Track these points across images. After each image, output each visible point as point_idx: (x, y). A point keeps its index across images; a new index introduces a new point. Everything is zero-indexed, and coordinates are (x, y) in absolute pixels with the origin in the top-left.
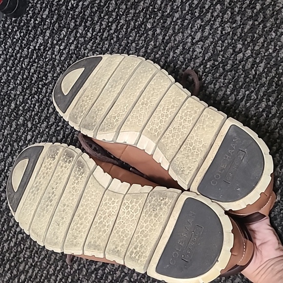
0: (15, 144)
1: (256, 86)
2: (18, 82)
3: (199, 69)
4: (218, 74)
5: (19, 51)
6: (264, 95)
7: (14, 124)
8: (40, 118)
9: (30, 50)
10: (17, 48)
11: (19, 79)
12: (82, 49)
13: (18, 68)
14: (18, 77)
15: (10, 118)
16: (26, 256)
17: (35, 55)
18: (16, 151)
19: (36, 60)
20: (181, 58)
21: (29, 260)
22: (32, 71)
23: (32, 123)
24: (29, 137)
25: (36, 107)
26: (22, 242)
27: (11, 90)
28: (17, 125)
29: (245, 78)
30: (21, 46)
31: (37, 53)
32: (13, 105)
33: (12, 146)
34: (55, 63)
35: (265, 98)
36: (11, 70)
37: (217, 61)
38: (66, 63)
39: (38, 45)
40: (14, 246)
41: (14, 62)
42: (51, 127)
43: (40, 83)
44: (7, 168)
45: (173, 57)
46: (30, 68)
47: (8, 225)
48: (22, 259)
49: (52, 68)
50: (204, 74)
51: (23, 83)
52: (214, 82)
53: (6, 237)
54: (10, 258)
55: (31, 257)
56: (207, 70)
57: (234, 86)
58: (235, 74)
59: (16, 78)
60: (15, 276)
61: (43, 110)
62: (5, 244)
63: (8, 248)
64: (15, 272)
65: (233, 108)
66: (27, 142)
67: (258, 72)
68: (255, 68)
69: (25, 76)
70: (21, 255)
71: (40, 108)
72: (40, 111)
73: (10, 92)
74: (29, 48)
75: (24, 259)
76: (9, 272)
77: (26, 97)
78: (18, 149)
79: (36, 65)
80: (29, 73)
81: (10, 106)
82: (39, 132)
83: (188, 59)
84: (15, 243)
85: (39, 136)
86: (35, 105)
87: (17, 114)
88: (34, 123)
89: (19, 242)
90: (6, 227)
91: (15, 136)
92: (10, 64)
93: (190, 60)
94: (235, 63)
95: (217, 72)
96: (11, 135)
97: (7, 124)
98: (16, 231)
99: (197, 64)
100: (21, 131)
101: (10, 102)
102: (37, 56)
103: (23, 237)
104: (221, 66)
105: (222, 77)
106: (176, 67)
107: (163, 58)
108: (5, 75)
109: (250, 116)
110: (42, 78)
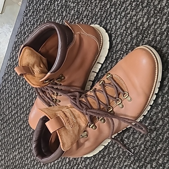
1: (161, 15)
2: (38, 24)
3: (128, 8)
4: (139, 10)
5: (39, 6)
6: (166, 20)
9: (44, 5)
10: (38, 5)
11: (39, 22)
12: (68, 2)
13: (38, 16)
14: (38, 21)
17: (46, 8)
19: (47, 11)
20: (119, 2)
22: (45, 17)
29: (154, 11)
30: (40, 4)
31: (47, 6)
34: (55, 12)
35: (166, 22)
36: (35, 17)
37: (139, 2)
38: (61, 11)
39: (48, 2)
41: (37, 13)
45: (115, 1)
46: (44, 16)
47: (32, 103)
49: (54, 14)
50: (131, 10)
52: (137, 15)
56: (132, 8)
57: (148, 17)
58: (149, 9)
65: (147, 30)
67: (162, 6)
68: (160, 4)
69: (41, 20)
74: (43, 4)
79: (46, 13)
80: (43, 18)
83: (122, 2)
90: (31, 104)
92: (35, 14)
93: (123, 3)
94: (149, 2)
95: (138, 9)
99: (127, 5)
102: (47, 8)
104: (140, 5)
105: (141, 11)
106: (116, 8)
107: (109, 3)
108: (33, 21)
109: (157, 35)
110: (49, 20)
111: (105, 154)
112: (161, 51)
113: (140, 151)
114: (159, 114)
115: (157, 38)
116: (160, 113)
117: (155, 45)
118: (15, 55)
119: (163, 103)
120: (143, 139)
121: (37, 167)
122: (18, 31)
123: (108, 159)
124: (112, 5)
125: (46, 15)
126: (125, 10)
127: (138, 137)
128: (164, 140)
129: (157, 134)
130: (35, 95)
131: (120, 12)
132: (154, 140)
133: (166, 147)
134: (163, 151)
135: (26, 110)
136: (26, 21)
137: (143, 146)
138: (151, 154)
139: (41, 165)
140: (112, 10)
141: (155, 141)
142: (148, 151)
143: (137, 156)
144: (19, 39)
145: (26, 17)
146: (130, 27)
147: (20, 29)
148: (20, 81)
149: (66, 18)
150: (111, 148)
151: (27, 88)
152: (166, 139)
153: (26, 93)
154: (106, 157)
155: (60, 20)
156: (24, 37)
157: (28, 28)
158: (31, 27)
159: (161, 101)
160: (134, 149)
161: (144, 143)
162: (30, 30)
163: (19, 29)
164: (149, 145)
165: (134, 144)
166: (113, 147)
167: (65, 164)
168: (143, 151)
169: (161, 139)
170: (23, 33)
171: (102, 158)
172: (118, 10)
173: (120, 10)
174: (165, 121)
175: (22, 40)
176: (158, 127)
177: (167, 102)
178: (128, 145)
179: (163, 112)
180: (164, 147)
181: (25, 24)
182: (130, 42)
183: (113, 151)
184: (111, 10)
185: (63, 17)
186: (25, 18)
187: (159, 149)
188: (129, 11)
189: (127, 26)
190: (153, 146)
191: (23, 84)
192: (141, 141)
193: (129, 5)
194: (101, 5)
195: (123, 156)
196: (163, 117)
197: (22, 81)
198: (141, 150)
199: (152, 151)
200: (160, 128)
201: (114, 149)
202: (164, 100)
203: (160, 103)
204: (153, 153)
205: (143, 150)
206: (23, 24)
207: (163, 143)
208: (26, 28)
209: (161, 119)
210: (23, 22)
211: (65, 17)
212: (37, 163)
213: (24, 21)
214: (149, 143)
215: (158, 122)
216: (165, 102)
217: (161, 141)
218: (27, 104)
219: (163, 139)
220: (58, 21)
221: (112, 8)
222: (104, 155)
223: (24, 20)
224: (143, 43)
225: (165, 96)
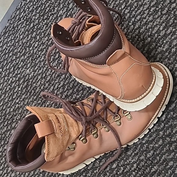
0: (28, 48)
2: (38, 11)
3: (145, 12)
4: (157, 16)
7: (30, 36)
8: (45, 34)
11: (39, 10)
14: (38, 9)
15: (28, 32)
16: (18, 118)
18: (27, 53)
20: (135, 4)
21: (19, 121)
22: (47, 5)
23: (40, 37)
24: (36, 45)
25: (44, 27)
26: (17, 110)
27: (33, 16)
28: (31, 37)
29: (174, 20)
32: (32, 25)
33: (26, 49)
34: (61, 2)
36: (35, 4)
37: (158, 7)
38: (67, 2)
40: (13, 111)
42: (49, 40)
43: (50, 13)
44: (20, 62)
45: (131, 3)
46: (46, 4)
48: (15, 120)
49: (58, 5)
50: (148, 15)
51: (40, 12)
52: (153, 21)
53: (9, 105)
54: (9, 118)
55: (20, 120)
56: (150, 13)
57: (166, 25)
58: (168, 17)
59: (37, 9)
60: (9, 130)
61: (47, 30)
62: (8, 109)
63: (9, 112)
64: (9, 128)
65: (163, 39)
66: (34, 48)
69: (42, 9)
70: (15, 118)
71: (46, 28)
72: (46, 30)
73: (32, 17)
75: (16, 120)
76: (6, 127)
77: (40, 21)
78: (28, 52)
80: (45, 7)
81: (30, 25)
82: (42, 43)
83: (140, 5)
84: (14, 109)
85: (42, 45)
86: (44, 26)
87: (33, 30)
88: (41, 37)
89: (16, 109)
90: (11, 98)
91: (28, 44)
93: (141, 6)
94: (170, 9)
96: (27, 43)
97: (26, 36)
98: (16, 102)
99: (145, 9)
100: (33, 41)
101: (30, 23)
103: (19, 106)
104: (160, 11)
105: (159, 18)
106: (131, 9)
107: (125, 3)
108: (32, 7)
109: (172, 46)
110: (51, 10)
111: (89, 168)
112: (174, 64)
113: (131, 171)
114: (161, 133)
115: (173, 49)
116: (161, 131)
117: (168, 56)
118: (3, 41)
119: (166, 120)
120: (137, 158)
121: (3, 173)
122: (12, 16)
123: (91, 175)
124: (127, 5)
125: (49, 3)
126: (142, 14)
127: (131, 154)
128: (161, 162)
129: (154, 153)
130: (18, 89)
131: (136, 15)
132: (150, 160)
133: (161, 170)
134: (157, 174)
135: (3, 104)
136: (24, 6)
137: (135, 165)
138: (142, 176)
139: (8, 171)
140: (127, 11)
141: (150, 162)
142: (140, 171)
143: (126, 175)
144: (12, 24)
145: (25, 2)
146: (143, 33)
147: (15, 14)
148: (2, 71)
149: (72, 11)
150: (97, 163)
151: (9, 80)
152: (164, 161)
153: (7, 85)
154: (90, 172)
155: (64, 11)
156: (18, 23)
157: (25, 14)
158: (29, 14)
159: (165, 118)
160: (124, 167)
161: (137, 163)
162: (27, 17)
163: (13, 13)
164: (143, 165)
165: (125, 162)
166: (100, 162)
167: (37, 174)
168: (134, 171)
169: (157, 160)
170: (17, 18)
171: (84, 173)
172: (134, 13)
173: (136, 12)
174: (166, 141)
175: (15, 26)
176: (156, 147)
177: (172, 120)
178: (118, 162)
179: (164, 131)
180: (160, 170)
181: (22, 10)
182: (141, 48)
183: (99, 166)
184: (125, 11)
185: (68, 9)
186: (23, 2)
187: (153, 172)
188: (146, 15)
189: (141, 31)
190: (147, 167)
191: (5, 74)
192: (134, 159)
193: (146, 10)
194: (115, 4)
195: (110, 173)
196: (164, 136)
197: (5, 72)
198: (132, 169)
199: (145, 173)
200: (158, 148)
201: (100, 164)
202: (168, 117)
203: (163, 120)
204: (145, 174)
205: (135, 169)
206: (19, 8)
207: (159, 165)
208: (22, 14)
209: (162, 138)
210: (19, 7)
211: (70, 9)
212: (4, 168)
213: (22, 6)
214: (143, 163)
215: (158, 141)
216: (169, 120)
217: (157, 163)
218: (6, 98)
219: (160, 160)
220: (62, 12)
221: (127, 9)
222: (87, 170)
223: (21, 4)
224: (155, 52)
225: (171, 114)
